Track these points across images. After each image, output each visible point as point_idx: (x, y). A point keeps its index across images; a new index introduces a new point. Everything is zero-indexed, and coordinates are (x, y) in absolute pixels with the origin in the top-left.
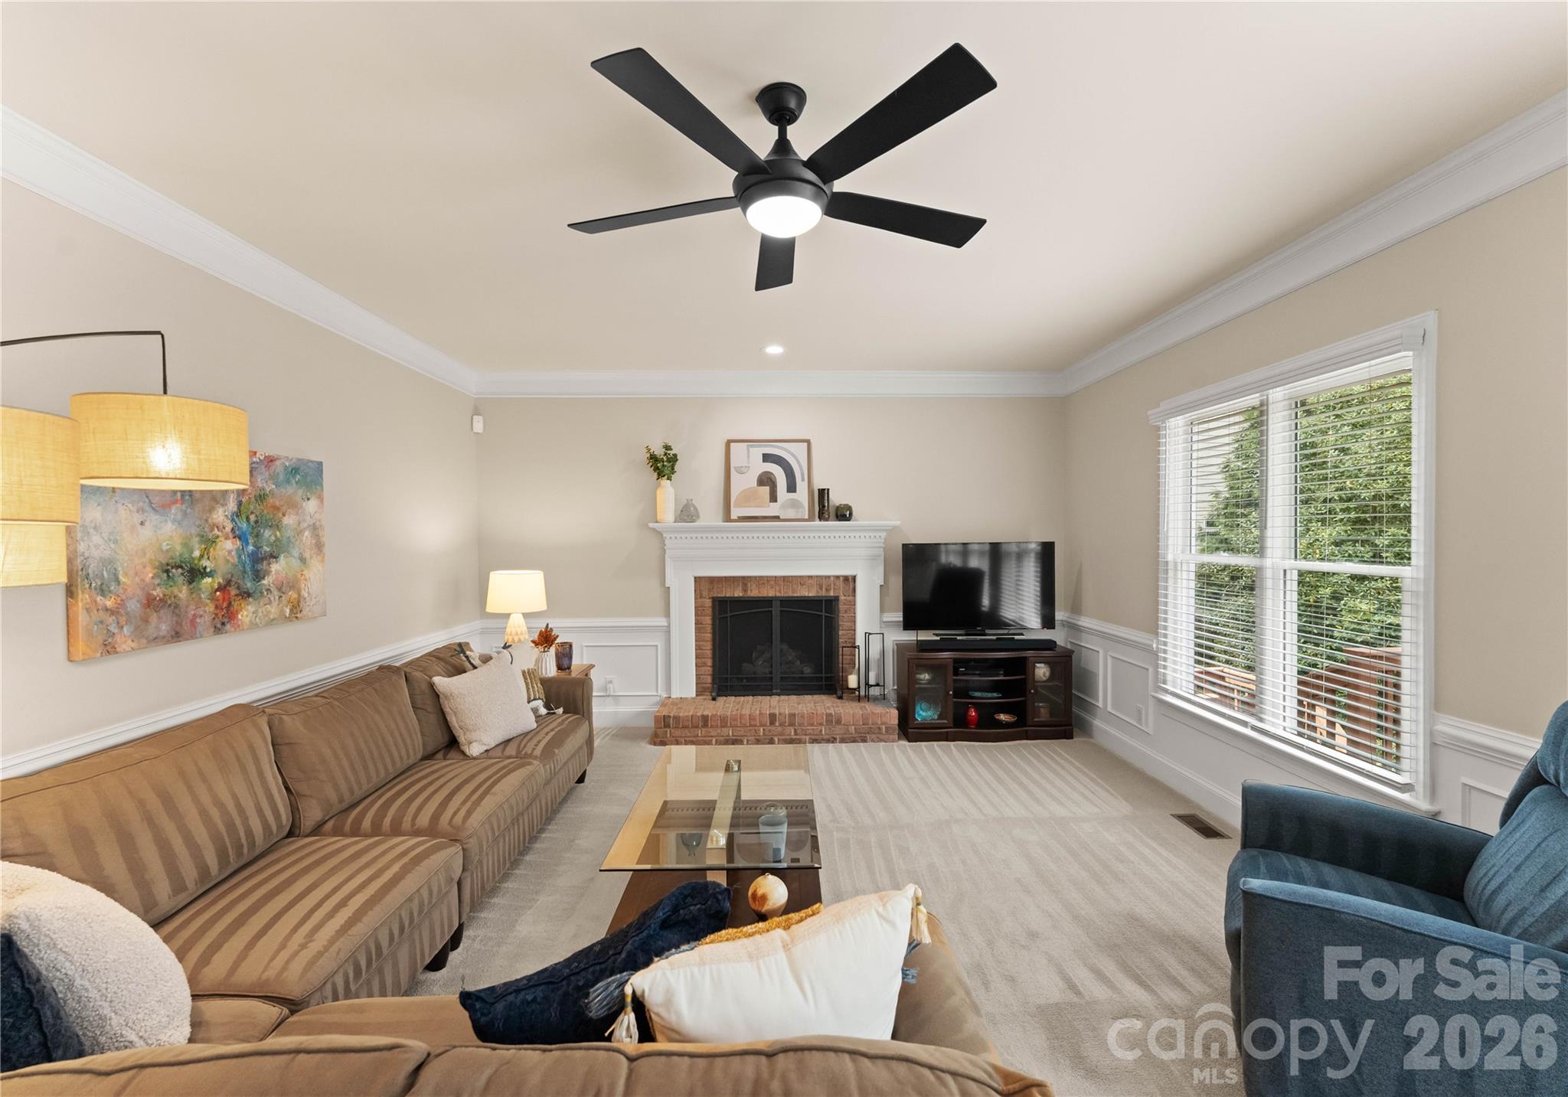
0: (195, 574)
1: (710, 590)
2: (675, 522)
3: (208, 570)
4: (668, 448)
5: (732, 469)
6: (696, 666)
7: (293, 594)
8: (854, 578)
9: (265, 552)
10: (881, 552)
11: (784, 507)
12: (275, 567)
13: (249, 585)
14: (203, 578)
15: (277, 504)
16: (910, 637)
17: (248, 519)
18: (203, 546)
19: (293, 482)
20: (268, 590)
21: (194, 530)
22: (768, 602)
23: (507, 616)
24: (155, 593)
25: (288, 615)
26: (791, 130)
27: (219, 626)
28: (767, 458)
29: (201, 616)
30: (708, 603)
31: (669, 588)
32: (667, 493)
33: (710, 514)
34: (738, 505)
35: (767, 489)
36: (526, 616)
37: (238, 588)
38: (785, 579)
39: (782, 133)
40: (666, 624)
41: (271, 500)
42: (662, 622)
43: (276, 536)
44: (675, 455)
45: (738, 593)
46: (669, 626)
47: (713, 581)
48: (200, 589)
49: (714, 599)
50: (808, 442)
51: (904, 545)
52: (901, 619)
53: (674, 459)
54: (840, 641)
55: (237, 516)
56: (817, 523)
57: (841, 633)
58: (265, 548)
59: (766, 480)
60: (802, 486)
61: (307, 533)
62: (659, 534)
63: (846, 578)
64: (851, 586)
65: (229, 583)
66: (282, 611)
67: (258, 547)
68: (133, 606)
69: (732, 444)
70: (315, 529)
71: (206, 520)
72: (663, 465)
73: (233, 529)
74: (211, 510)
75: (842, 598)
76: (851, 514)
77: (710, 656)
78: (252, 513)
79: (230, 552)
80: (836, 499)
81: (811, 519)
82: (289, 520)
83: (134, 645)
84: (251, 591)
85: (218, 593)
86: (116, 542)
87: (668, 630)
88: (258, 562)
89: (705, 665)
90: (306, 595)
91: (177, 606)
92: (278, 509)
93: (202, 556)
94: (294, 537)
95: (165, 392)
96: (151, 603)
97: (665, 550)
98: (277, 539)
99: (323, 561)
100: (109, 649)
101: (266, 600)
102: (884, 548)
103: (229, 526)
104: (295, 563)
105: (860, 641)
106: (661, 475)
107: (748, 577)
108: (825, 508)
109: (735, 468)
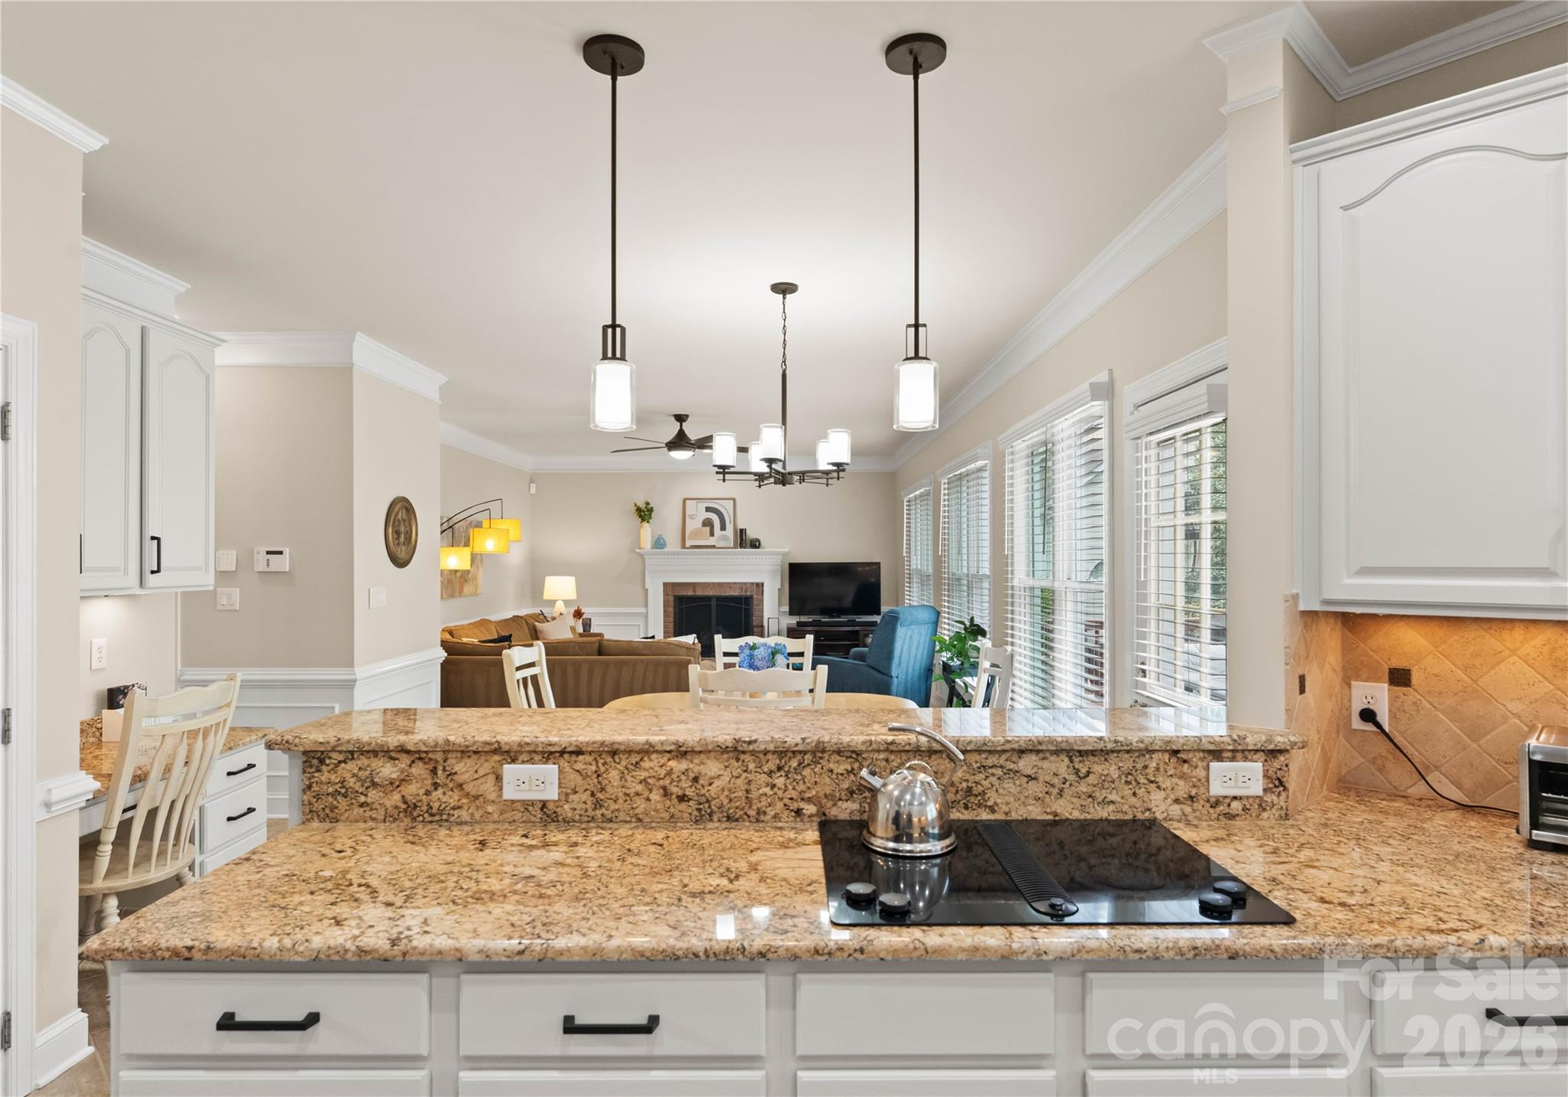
1: (672, 591)
2: (651, 548)
4: (648, 504)
5: (687, 517)
8: (763, 584)
10: (779, 568)
11: (718, 539)
16: (793, 618)
22: (708, 598)
23: (554, 602)
28: (708, 509)
30: (672, 599)
31: (647, 589)
32: (647, 532)
33: (673, 544)
34: (689, 539)
35: (708, 529)
36: (565, 602)
40: (645, 612)
42: (643, 610)
44: (652, 508)
45: (690, 593)
46: (647, 613)
47: (674, 585)
49: (675, 597)
50: (734, 500)
51: (790, 564)
52: (788, 609)
53: (651, 510)
56: (739, 549)
57: (753, 618)
59: (708, 523)
60: (729, 527)
62: (642, 555)
63: (757, 584)
64: (761, 589)
69: (687, 501)
72: (644, 513)
75: (755, 596)
76: (760, 544)
80: (751, 534)
81: (735, 547)
87: (646, 616)
97: (645, 566)
102: (780, 566)
105: (765, 624)
106: (643, 520)
107: (698, 583)
108: (743, 540)
109: (689, 515)
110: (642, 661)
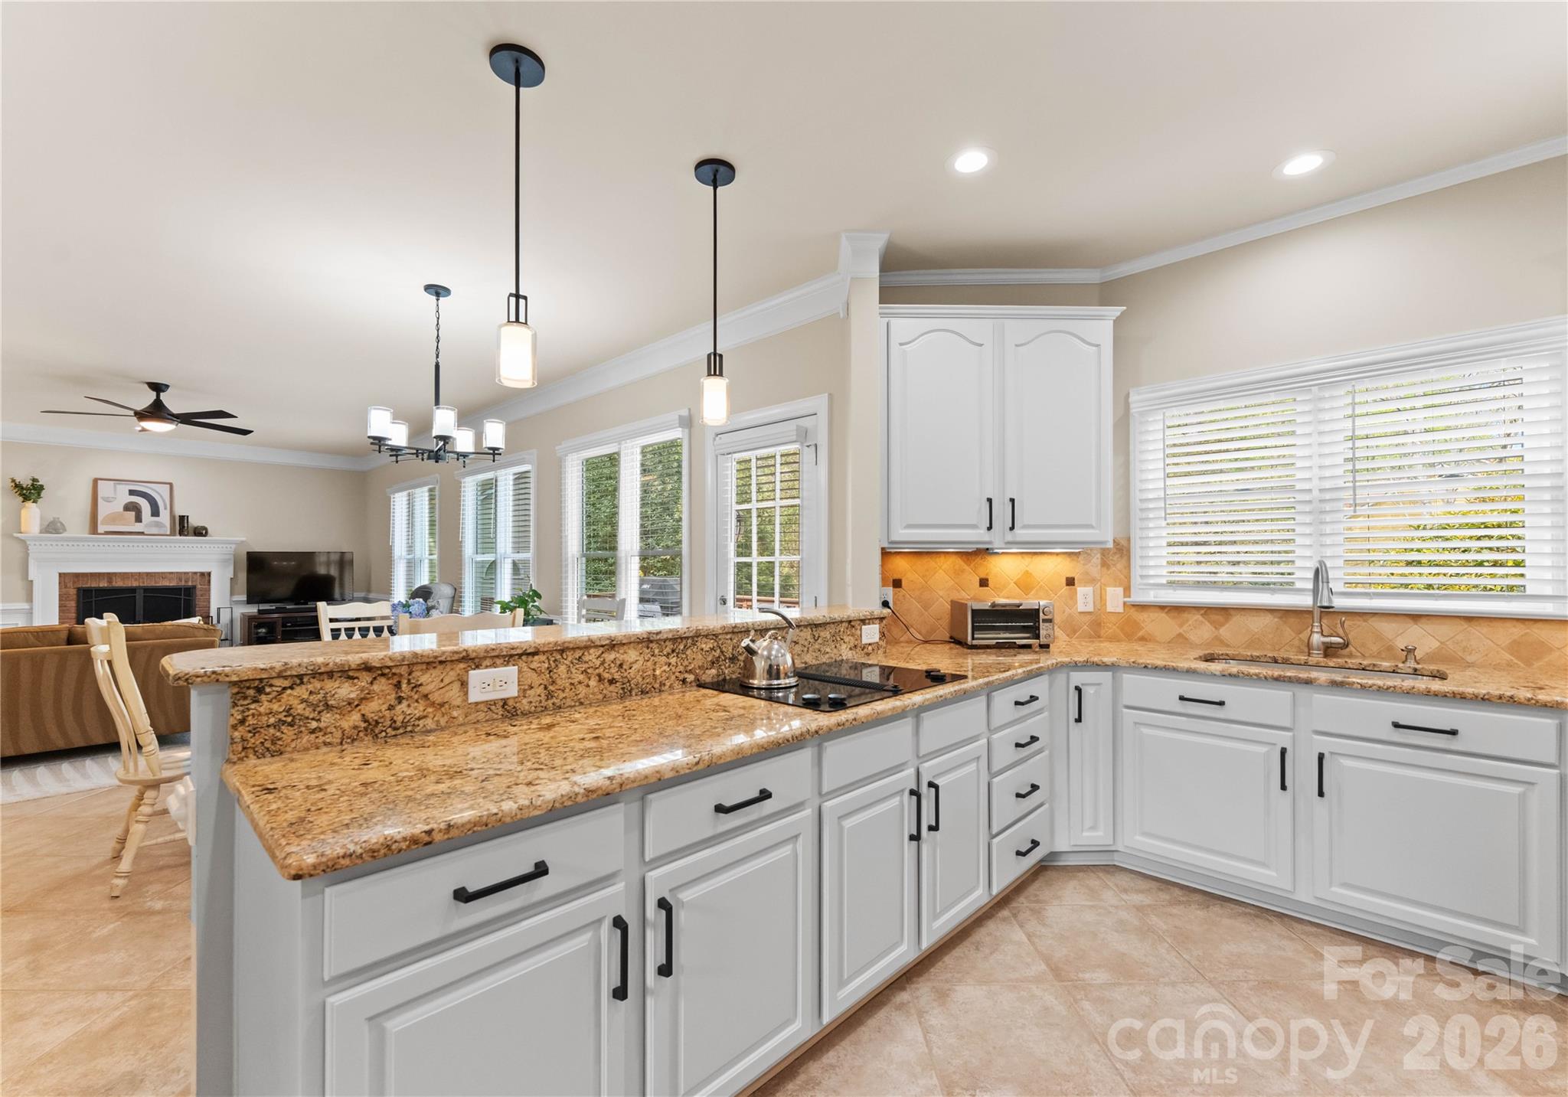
1: (74, 583)
2: (40, 533)
4: (34, 480)
5: (100, 501)
8: (209, 574)
10: (232, 557)
11: (147, 526)
16: (253, 610)
22: (133, 590)
26: (162, 395)
28: (132, 493)
30: (73, 592)
31: (32, 581)
32: (33, 513)
33: (76, 528)
34: (102, 524)
35: (132, 514)
38: (148, 574)
39: (158, 396)
42: (22, 606)
44: (42, 486)
45: (103, 584)
46: (29, 609)
47: (78, 576)
49: (79, 589)
50: (171, 485)
51: (248, 553)
52: (246, 598)
53: (40, 488)
56: (178, 537)
57: (197, 609)
59: (131, 507)
60: (164, 513)
62: (23, 541)
63: (202, 574)
64: (207, 579)
69: (99, 482)
72: (29, 492)
75: (199, 586)
76: (206, 533)
80: (194, 521)
81: (173, 534)
97: (28, 553)
102: (234, 555)
105: (213, 613)
106: (26, 499)
107: (115, 574)
108: (183, 526)
109: (102, 498)
110: (145, 646)
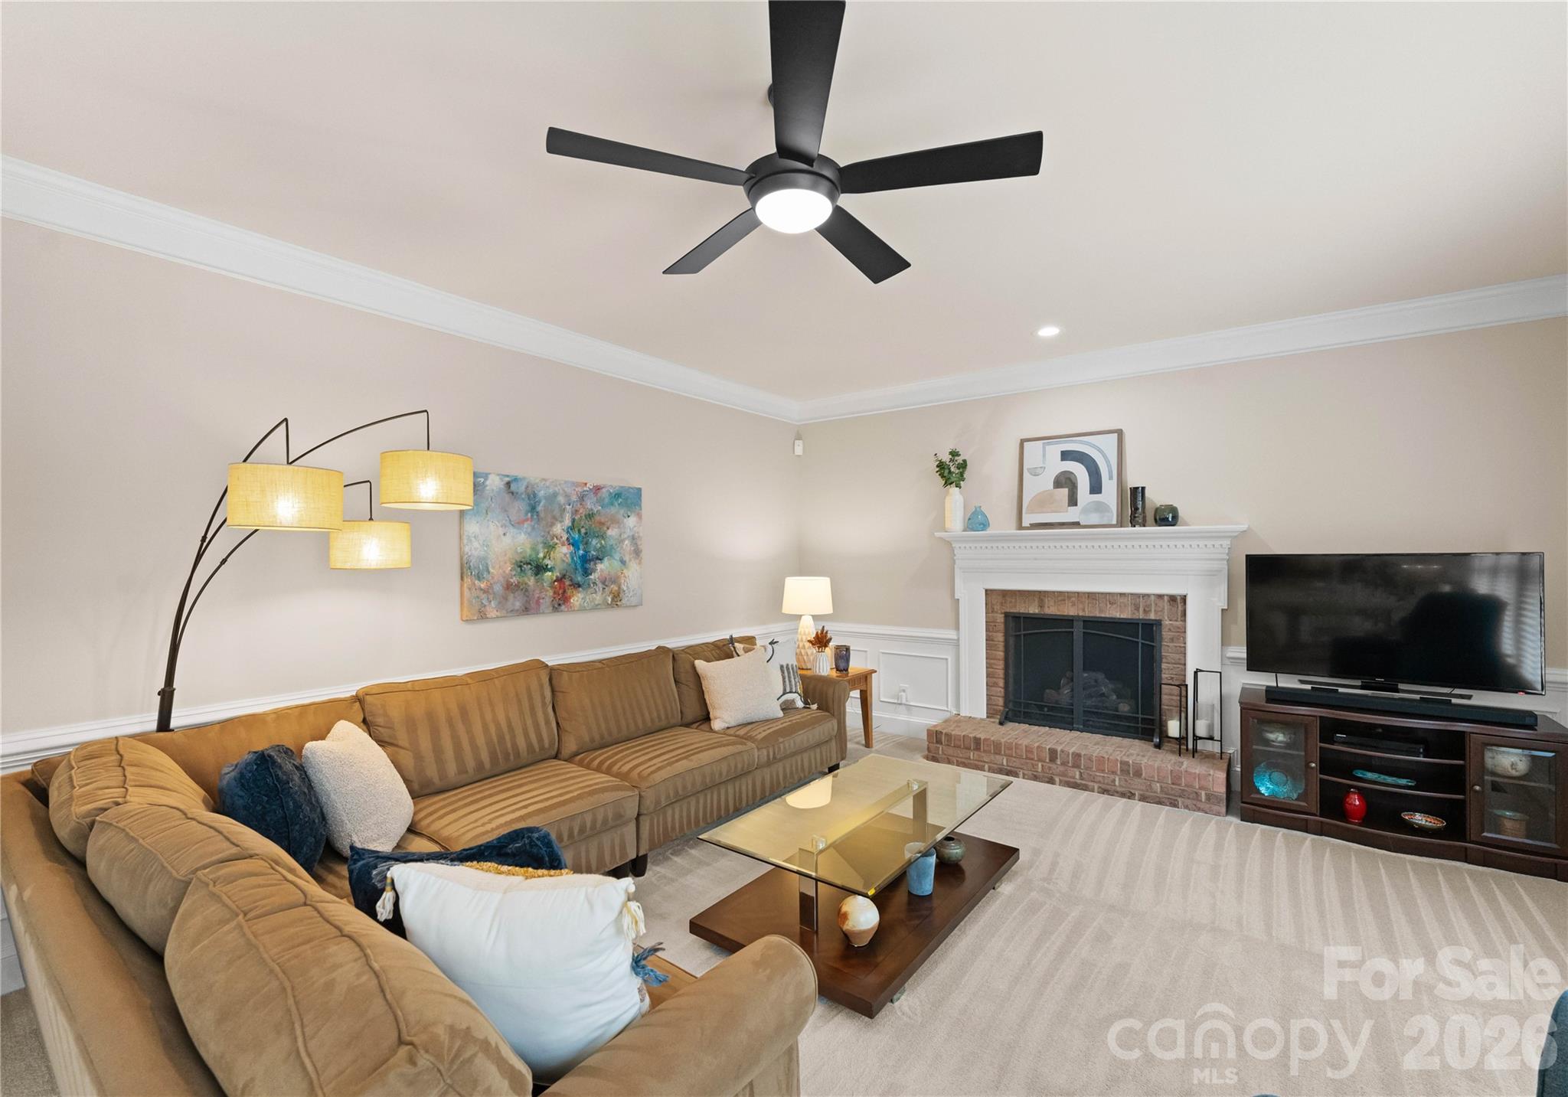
0: (539, 569)
1: (1002, 604)
2: (964, 530)
3: (549, 567)
4: (955, 454)
5: (1025, 473)
6: (987, 685)
7: (615, 588)
8: (1184, 599)
9: (593, 555)
10: (1224, 565)
11: (1086, 511)
12: (600, 566)
13: (579, 579)
14: (545, 572)
15: (603, 520)
16: (1263, 680)
17: (579, 531)
18: (546, 550)
19: (616, 504)
20: (594, 583)
21: (540, 539)
22: (1069, 621)
23: (799, 617)
24: (512, 580)
25: (609, 602)
27: (556, 606)
28: (1066, 456)
29: (543, 598)
30: (1000, 618)
31: (958, 600)
32: (956, 503)
33: (1002, 523)
34: (1031, 511)
35: (1065, 491)
36: (815, 618)
37: (571, 580)
38: (1088, 595)
40: (956, 638)
41: (597, 518)
42: (951, 634)
43: (601, 544)
44: (965, 461)
45: (1033, 609)
46: (958, 640)
47: (1005, 593)
48: (543, 580)
49: (1007, 615)
50: (1120, 433)
51: (1247, 556)
52: (1245, 655)
53: (963, 466)
54: (1164, 676)
55: (571, 529)
56: (1130, 529)
57: (1164, 666)
58: (593, 552)
59: (1065, 481)
60: (1110, 486)
61: (626, 542)
62: (949, 543)
63: (1173, 599)
64: (1180, 608)
65: (564, 576)
66: (605, 600)
67: (586, 552)
68: (498, 588)
69: (1025, 443)
70: (634, 539)
71: (549, 533)
72: (951, 472)
73: (568, 538)
74: (552, 525)
75: (1166, 622)
76: (1175, 517)
77: (1002, 676)
78: (583, 527)
79: (565, 555)
80: (1156, 497)
81: (1121, 524)
82: (612, 533)
83: (498, 614)
84: (581, 583)
85: (556, 583)
86: (487, 546)
87: (956, 644)
88: (586, 563)
89: (995, 685)
90: (625, 589)
91: (527, 590)
92: (603, 524)
93: (545, 557)
94: (616, 544)
95: (428, 449)
96: (509, 587)
97: (954, 561)
98: (602, 547)
99: (640, 563)
100: (482, 616)
101: (592, 590)
102: (1227, 560)
103: (565, 537)
104: (616, 564)
105: (1190, 681)
106: (948, 482)
107: (1045, 592)
108: (1138, 511)
109: (1028, 469)
